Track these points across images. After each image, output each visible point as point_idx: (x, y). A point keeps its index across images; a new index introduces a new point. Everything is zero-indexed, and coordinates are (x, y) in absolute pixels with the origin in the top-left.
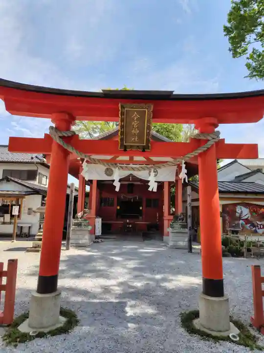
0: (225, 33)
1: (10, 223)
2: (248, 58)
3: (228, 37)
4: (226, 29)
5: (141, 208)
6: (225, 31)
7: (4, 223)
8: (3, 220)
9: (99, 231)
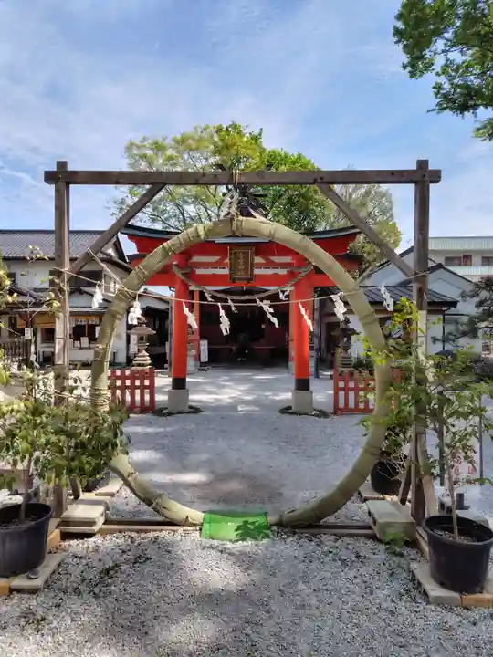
0: (396, 39)
1: (89, 348)
2: (438, 74)
3: (401, 45)
4: (397, 32)
5: (263, 326)
6: (395, 35)
7: (81, 349)
8: (79, 345)
9: (205, 357)
